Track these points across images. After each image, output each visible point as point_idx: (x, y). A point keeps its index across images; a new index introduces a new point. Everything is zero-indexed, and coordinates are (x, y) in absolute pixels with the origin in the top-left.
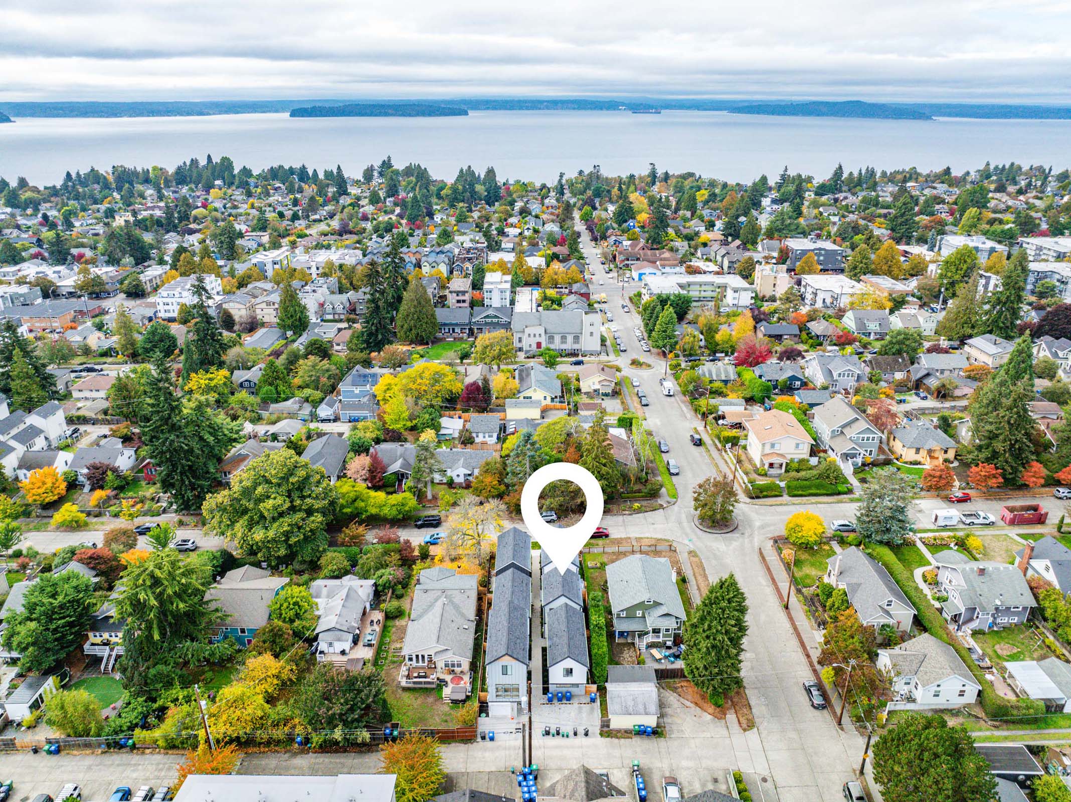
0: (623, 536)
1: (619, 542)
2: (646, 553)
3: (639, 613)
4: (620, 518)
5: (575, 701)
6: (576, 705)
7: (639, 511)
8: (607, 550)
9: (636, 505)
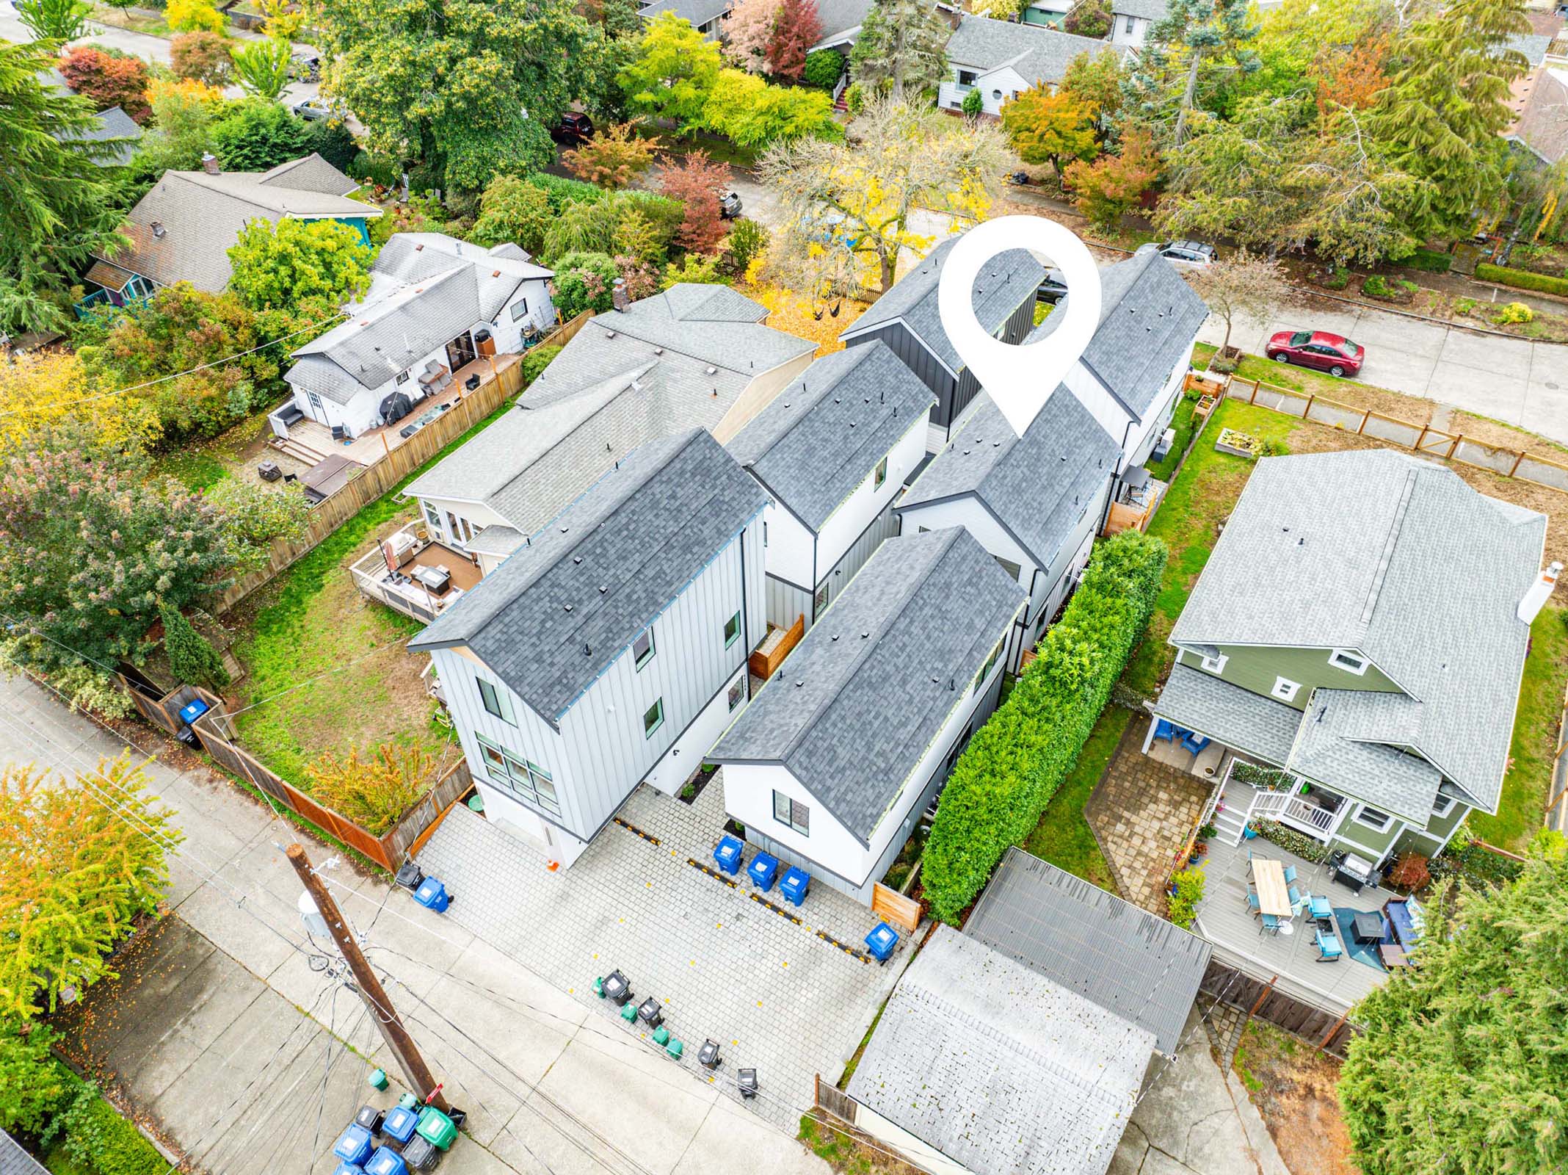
0: (1412, 388)
1: (1383, 403)
2: (1468, 473)
3: (1285, 688)
4: (1432, 335)
5: (814, 915)
6: (804, 936)
7: (1517, 330)
8: (1318, 412)
9: (1518, 308)
